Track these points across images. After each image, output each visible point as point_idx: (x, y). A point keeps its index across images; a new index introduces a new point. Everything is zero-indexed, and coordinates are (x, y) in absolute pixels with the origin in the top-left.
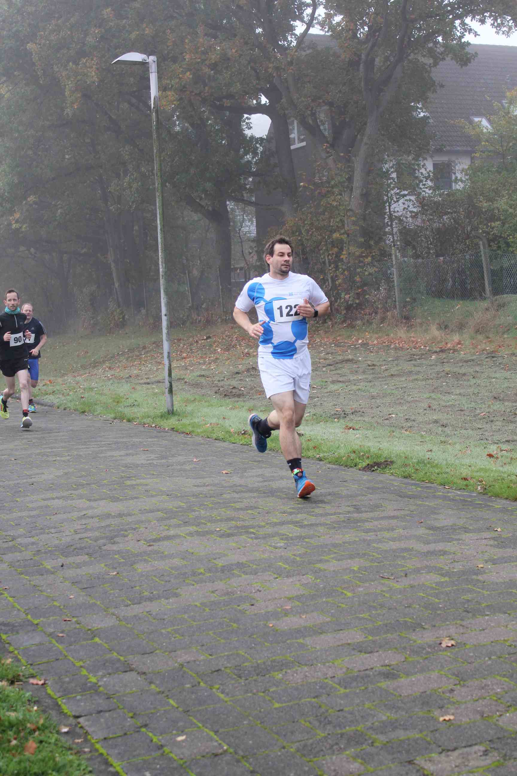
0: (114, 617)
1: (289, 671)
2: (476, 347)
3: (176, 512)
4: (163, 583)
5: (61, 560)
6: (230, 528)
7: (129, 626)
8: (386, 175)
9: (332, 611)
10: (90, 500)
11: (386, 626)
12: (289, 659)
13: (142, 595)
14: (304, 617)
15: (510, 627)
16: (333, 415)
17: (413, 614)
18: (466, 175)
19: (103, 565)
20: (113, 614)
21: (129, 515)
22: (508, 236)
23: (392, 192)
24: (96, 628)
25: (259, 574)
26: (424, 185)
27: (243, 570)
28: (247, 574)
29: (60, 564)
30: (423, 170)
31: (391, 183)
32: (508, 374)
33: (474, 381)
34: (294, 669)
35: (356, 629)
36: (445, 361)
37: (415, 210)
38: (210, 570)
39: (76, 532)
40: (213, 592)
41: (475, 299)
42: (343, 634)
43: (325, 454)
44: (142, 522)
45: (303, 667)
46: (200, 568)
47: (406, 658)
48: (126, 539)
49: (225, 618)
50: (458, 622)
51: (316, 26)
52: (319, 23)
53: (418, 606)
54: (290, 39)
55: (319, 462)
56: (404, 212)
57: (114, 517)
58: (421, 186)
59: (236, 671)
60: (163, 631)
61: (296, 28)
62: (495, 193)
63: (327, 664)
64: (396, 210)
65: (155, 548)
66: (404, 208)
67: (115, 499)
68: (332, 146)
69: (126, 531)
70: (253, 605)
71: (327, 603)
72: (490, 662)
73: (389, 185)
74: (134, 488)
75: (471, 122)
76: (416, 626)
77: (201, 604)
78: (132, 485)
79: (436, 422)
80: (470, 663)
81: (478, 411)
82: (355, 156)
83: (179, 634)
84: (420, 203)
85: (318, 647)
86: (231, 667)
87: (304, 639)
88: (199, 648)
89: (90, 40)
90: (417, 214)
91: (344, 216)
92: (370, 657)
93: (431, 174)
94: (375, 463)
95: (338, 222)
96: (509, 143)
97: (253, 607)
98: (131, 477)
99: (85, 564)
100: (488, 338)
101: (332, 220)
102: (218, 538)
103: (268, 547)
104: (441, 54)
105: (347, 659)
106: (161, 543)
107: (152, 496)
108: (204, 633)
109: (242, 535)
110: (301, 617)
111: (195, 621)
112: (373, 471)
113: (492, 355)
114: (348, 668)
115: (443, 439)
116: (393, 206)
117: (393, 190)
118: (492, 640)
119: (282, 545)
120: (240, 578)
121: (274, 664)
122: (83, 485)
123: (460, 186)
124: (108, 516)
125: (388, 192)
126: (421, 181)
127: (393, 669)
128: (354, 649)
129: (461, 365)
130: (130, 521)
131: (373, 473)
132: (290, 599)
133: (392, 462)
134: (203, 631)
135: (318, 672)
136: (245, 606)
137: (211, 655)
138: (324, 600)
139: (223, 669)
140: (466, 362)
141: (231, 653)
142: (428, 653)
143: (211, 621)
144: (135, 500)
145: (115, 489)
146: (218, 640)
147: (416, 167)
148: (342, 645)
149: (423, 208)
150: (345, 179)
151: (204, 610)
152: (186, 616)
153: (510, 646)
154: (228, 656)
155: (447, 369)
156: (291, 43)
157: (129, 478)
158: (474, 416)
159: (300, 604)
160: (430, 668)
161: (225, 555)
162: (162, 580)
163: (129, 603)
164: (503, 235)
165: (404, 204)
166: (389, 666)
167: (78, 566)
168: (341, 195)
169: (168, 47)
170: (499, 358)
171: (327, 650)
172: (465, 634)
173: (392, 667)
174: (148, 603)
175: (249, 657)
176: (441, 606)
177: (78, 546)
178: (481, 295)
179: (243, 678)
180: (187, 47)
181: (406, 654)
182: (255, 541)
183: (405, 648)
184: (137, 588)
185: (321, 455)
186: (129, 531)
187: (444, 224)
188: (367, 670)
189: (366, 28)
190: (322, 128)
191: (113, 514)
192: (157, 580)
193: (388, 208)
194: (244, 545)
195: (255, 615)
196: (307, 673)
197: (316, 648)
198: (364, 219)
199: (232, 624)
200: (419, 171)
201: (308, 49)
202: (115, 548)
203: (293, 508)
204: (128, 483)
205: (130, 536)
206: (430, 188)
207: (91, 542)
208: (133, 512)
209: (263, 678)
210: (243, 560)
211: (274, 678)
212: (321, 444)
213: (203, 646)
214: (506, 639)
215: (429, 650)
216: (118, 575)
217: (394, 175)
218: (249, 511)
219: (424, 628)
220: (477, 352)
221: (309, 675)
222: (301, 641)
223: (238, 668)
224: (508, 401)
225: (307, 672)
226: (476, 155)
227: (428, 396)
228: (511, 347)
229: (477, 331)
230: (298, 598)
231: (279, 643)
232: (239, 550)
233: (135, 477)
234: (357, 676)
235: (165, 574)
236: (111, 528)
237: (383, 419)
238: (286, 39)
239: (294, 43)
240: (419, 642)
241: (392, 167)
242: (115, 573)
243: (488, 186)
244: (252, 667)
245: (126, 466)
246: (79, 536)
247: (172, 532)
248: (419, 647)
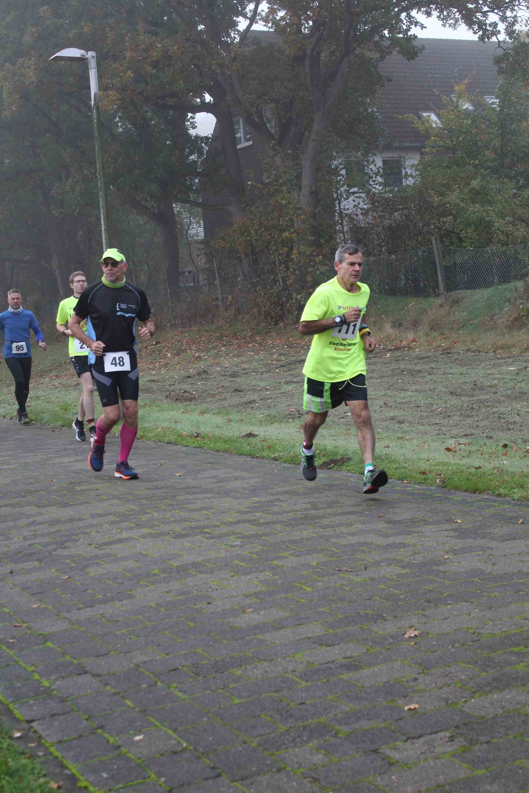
0: (67, 621)
1: (248, 667)
2: (431, 344)
3: (129, 515)
4: (116, 585)
5: (10, 567)
6: (184, 529)
7: (82, 629)
8: (336, 173)
9: (291, 606)
10: (39, 507)
11: (347, 619)
12: (248, 655)
13: (95, 598)
14: (262, 613)
15: (473, 615)
16: (287, 415)
17: (374, 606)
18: (416, 170)
19: (53, 570)
20: (65, 618)
21: (80, 519)
22: (461, 231)
23: (342, 189)
24: (48, 633)
25: (215, 573)
26: (374, 181)
27: (198, 570)
28: (203, 574)
29: (9, 571)
30: (372, 166)
31: (341, 180)
32: (464, 370)
33: (430, 377)
34: (254, 665)
35: (316, 623)
36: (400, 358)
37: (365, 207)
38: (164, 571)
39: (25, 538)
40: (168, 592)
41: (429, 295)
42: (303, 628)
43: (280, 454)
44: (94, 526)
45: (263, 662)
46: (154, 570)
47: (368, 649)
48: (78, 543)
49: (181, 617)
50: (420, 612)
51: (259, 22)
52: (262, 19)
53: (378, 598)
54: (233, 36)
55: (274, 462)
56: (355, 209)
57: (64, 522)
58: (371, 183)
59: (194, 669)
60: (118, 633)
61: (239, 24)
62: (446, 187)
63: (288, 659)
64: (346, 207)
65: (108, 551)
66: (354, 206)
67: (65, 505)
68: (279, 144)
69: (77, 535)
70: (209, 603)
71: (286, 598)
72: (453, 650)
73: (338, 182)
74: (85, 493)
75: (420, 117)
76: (378, 617)
77: (156, 604)
78: (82, 490)
79: (392, 418)
80: (433, 652)
81: (435, 407)
82: (303, 154)
83: (134, 635)
84: (370, 200)
85: (277, 643)
86: (188, 666)
87: (263, 635)
88: (155, 647)
89: (27, 39)
90: (367, 211)
91: (294, 215)
92: (331, 649)
93: (381, 170)
94: (331, 460)
95: (287, 221)
96: (459, 137)
97: (209, 605)
98: (82, 482)
99: (34, 569)
100: (443, 334)
101: (281, 219)
102: (173, 539)
103: (224, 546)
104: (387, 48)
105: (307, 653)
106: (114, 546)
107: (103, 500)
108: (160, 633)
109: (196, 535)
110: (259, 613)
111: (149, 621)
112: (330, 468)
113: (447, 352)
114: (309, 662)
115: (400, 435)
116: (342, 204)
117: (342, 187)
118: (455, 628)
119: (238, 543)
120: (195, 578)
121: (232, 661)
122: (31, 492)
123: (410, 182)
124: (58, 521)
125: (338, 189)
126: (371, 177)
127: (355, 661)
128: (314, 643)
129: (416, 361)
130: (81, 525)
131: (330, 470)
132: (246, 596)
133: (349, 459)
134: (159, 631)
135: (278, 667)
136: (202, 605)
137: (167, 654)
138: (283, 595)
139: (180, 668)
140: (422, 359)
141: (188, 651)
142: (390, 644)
143: (167, 621)
144: (86, 505)
145: (65, 495)
146: (174, 640)
147: (366, 163)
148: (302, 639)
149: (373, 204)
150: (293, 177)
151: (160, 611)
152: (140, 617)
153: (474, 633)
154: (185, 655)
155: (402, 367)
156: (234, 40)
157: (79, 483)
158: (431, 412)
159: (258, 601)
160: (393, 658)
161: (180, 555)
162: (116, 583)
163: (82, 606)
164: (455, 231)
165: (354, 201)
166: (350, 657)
167: (28, 572)
168: (289, 193)
169: (107, 45)
170: (455, 354)
171: (287, 645)
172: (427, 623)
173: (353, 659)
174: (102, 606)
175: (206, 654)
176: (402, 597)
177: (28, 552)
178: (435, 292)
179: (202, 676)
180: (127, 44)
181: (368, 645)
182: (210, 540)
183: (366, 639)
184: (90, 591)
185: (276, 455)
186: (80, 536)
187: (395, 221)
188: (328, 662)
189: (311, 23)
190: (268, 125)
191: (63, 520)
192: (110, 582)
193: (338, 205)
194: (199, 545)
195: (212, 613)
196: (267, 669)
197: (275, 643)
198: (314, 216)
199: (188, 623)
200: (368, 167)
201: (252, 45)
202: (66, 552)
203: (248, 507)
204: (78, 488)
205: (81, 540)
206: (380, 184)
207: (40, 548)
208: (84, 517)
209: (221, 675)
210: (200, 559)
211: (233, 674)
212: (276, 444)
213: (159, 645)
214: (469, 626)
215: (391, 640)
216: (69, 579)
217: (343, 172)
218: (204, 512)
219: (386, 620)
220: (432, 349)
221: (269, 670)
222: (260, 637)
223: (195, 666)
224: (465, 395)
225: (266, 667)
226: (426, 150)
227: (384, 394)
228: (466, 343)
229: (432, 328)
230: (256, 595)
231: (238, 640)
232: (194, 550)
233: (85, 482)
234: (319, 669)
235: (118, 576)
236: (62, 534)
237: (339, 417)
238: (229, 36)
239: (238, 40)
240: (381, 633)
241: (341, 164)
242: (66, 577)
243: (439, 181)
244: (210, 664)
245: (75, 472)
246: (28, 542)
247: (125, 535)
248: (381, 638)
